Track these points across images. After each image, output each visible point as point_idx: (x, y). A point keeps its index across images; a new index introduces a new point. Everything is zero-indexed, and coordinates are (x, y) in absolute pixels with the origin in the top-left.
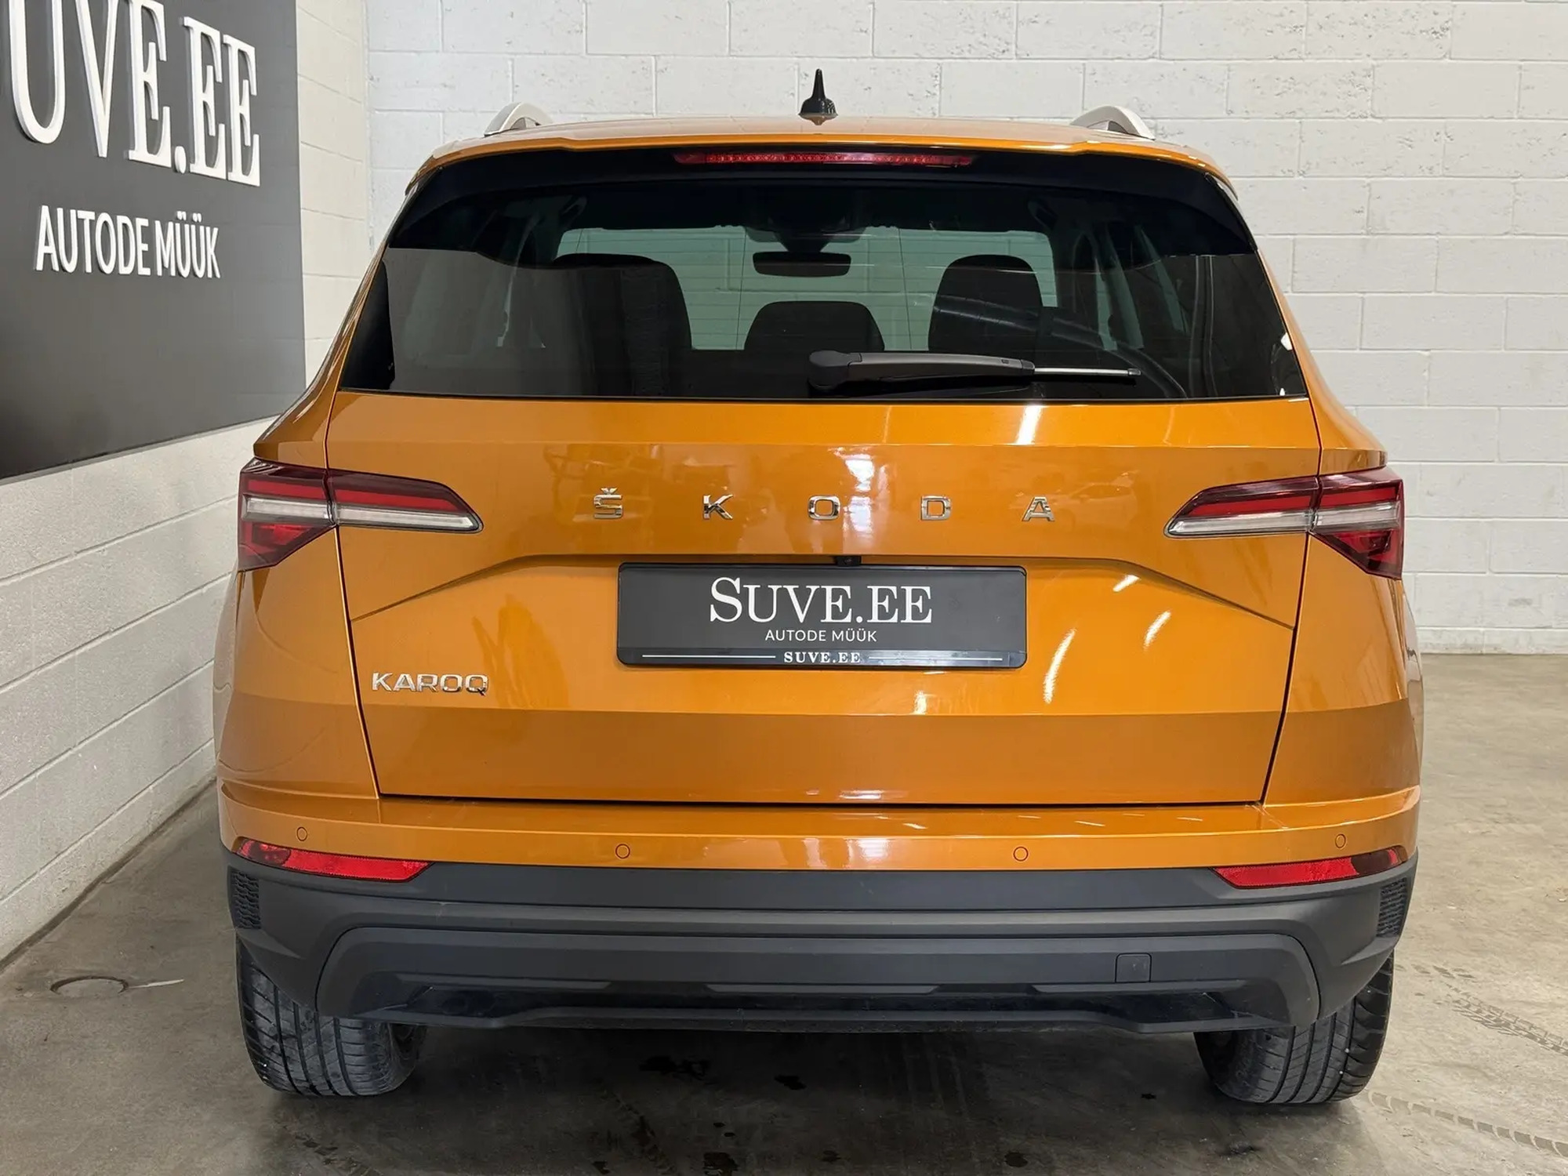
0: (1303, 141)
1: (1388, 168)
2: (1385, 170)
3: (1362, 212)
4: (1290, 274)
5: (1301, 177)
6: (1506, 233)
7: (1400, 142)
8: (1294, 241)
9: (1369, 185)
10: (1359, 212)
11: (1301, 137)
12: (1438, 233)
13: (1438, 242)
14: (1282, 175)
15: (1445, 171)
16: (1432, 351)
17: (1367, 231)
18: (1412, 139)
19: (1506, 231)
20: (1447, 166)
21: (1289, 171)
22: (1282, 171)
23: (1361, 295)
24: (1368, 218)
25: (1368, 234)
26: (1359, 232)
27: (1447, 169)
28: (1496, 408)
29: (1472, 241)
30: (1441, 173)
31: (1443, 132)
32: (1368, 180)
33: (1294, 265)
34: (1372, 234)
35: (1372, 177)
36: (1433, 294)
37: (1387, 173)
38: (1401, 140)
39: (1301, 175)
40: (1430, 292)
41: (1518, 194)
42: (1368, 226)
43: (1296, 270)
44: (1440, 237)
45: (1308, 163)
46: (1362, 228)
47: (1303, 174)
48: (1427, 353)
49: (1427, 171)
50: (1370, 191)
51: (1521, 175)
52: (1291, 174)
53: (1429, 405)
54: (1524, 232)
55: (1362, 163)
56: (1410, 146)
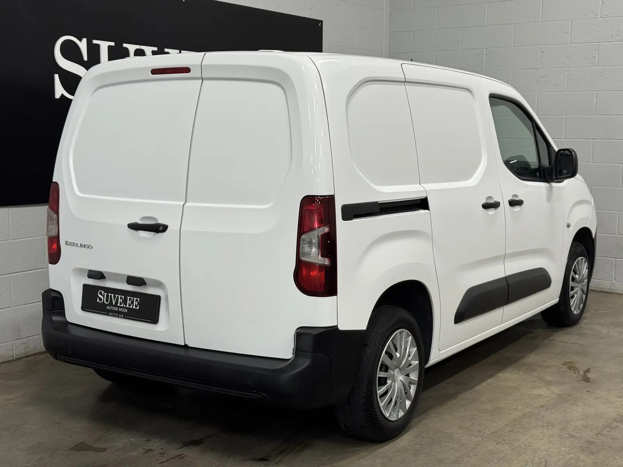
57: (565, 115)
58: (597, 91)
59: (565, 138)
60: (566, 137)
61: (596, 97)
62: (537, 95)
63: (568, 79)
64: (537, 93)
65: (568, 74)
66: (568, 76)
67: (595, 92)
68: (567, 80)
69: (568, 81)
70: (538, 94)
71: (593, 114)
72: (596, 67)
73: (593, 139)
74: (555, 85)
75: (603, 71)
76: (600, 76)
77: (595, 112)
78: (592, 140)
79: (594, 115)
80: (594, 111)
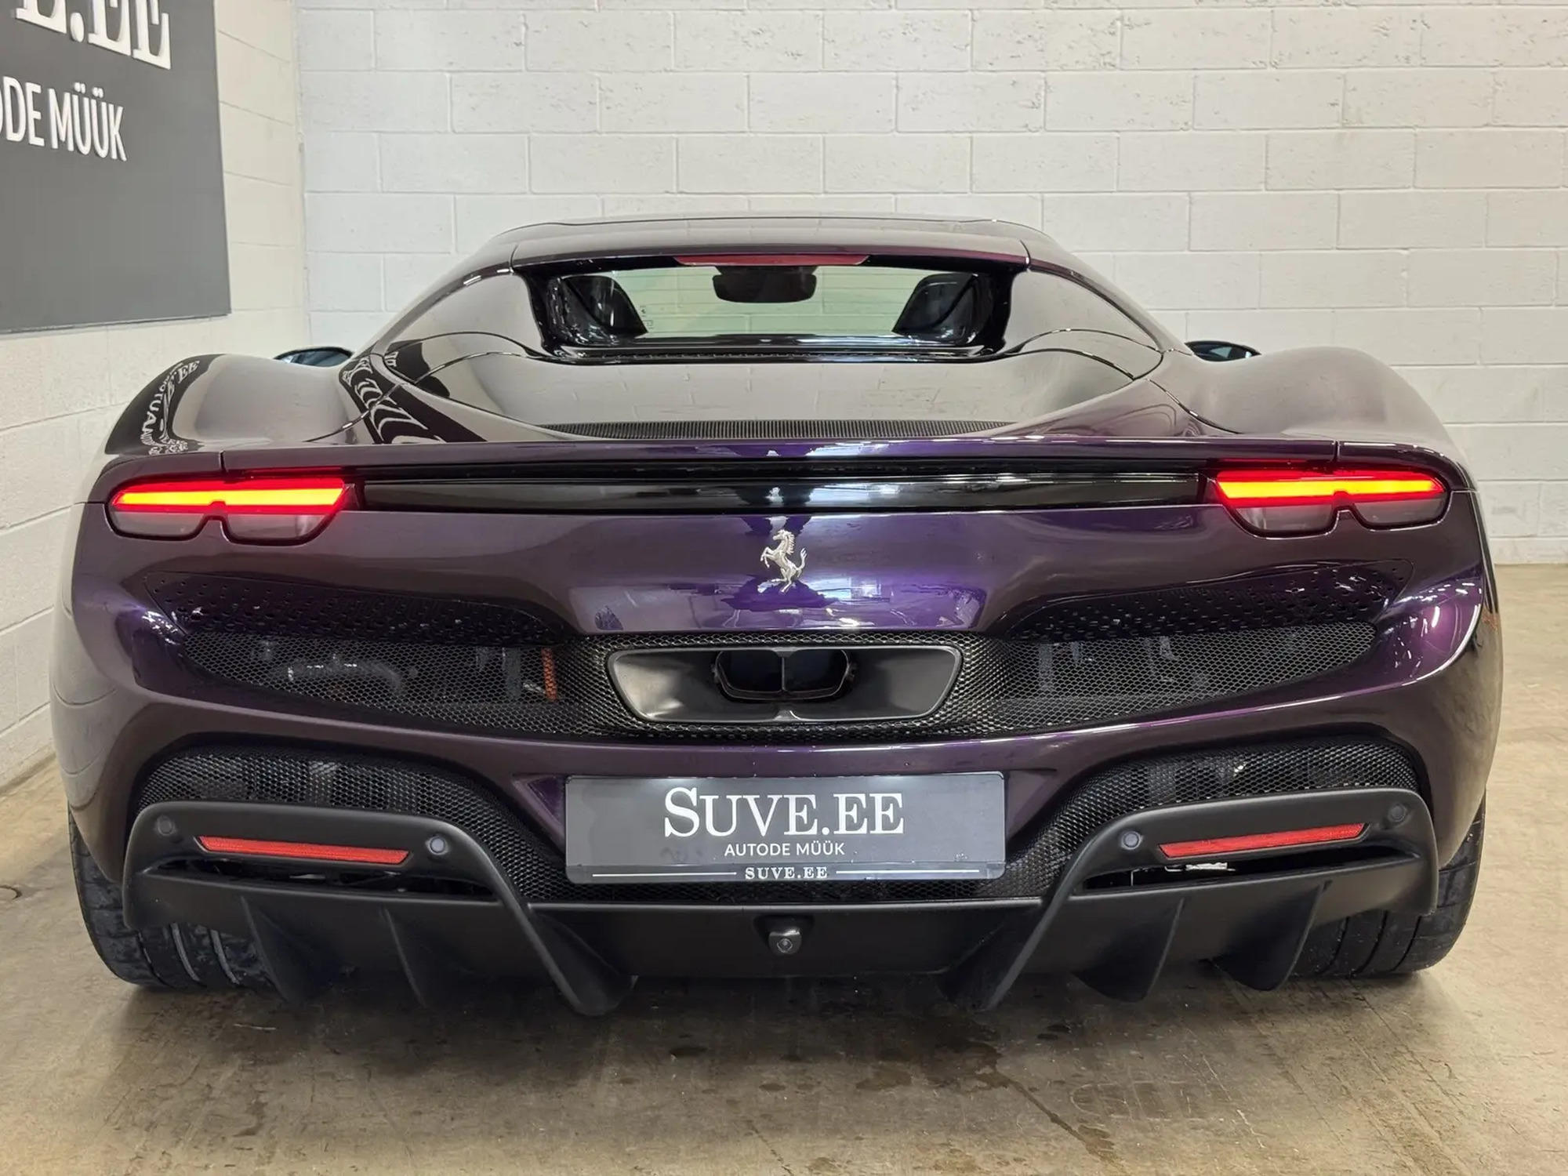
0: (1275, 31)
1: (1365, 57)
2: (1360, 60)
3: (1337, 104)
4: (1264, 170)
5: (1274, 69)
6: (1487, 125)
7: (1376, 31)
8: (1267, 136)
9: (1344, 76)
10: (1333, 105)
11: (1273, 27)
12: (1417, 126)
13: (1415, 135)
14: (1254, 66)
15: (1423, 61)
16: (1412, 250)
17: (1343, 124)
18: (1388, 27)
19: (1485, 122)
20: (1424, 56)
21: (1261, 62)
22: (1254, 63)
23: (1337, 192)
24: (1343, 109)
25: (1344, 127)
26: (1337, 125)
27: (1424, 59)
28: (1477, 309)
29: (1451, 134)
30: (1418, 63)
31: (1419, 20)
32: (1344, 71)
33: (1267, 161)
34: (1347, 128)
35: (1347, 68)
36: (1412, 190)
37: (1361, 63)
38: (1376, 28)
39: (1273, 66)
40: (1409, 187)
41: (1497, 83)
42: (1343, 119)
43: (1269, 166)
44: (1418, 130)
45: (1281, 55)
46: (1338, 121)
47: (1275, 66)
48: (1405, 252)
49: (1403, 60)
50: (1345, 81)
51: (1501, 65)
52: (1263, 66)
53: (1408, 306)
54: (1504, 123)
55: (1336, 53)
56: (1386, 35)
57: (821, 133)
58: (896, 72)
59: (826, 193)
60: (828, 190)
61: (897, 87)
62: (746, 79)
63: (824, 39)
64: (745, 74)
65: (823, 27)
66: (823, 32)
67: (894, 74)
68: (821, 41)
69: (823, 44)
70: (748, 77)
71: (892, 131)
72: (893, 11)
73: (894, 193)
74: (792, 54)
75: (908, 22)
76: (904, 34)
77: (896, 123)
78: (892, 195)
79: (895, 133)
80: (893, 122)
